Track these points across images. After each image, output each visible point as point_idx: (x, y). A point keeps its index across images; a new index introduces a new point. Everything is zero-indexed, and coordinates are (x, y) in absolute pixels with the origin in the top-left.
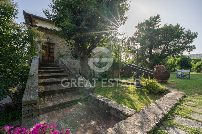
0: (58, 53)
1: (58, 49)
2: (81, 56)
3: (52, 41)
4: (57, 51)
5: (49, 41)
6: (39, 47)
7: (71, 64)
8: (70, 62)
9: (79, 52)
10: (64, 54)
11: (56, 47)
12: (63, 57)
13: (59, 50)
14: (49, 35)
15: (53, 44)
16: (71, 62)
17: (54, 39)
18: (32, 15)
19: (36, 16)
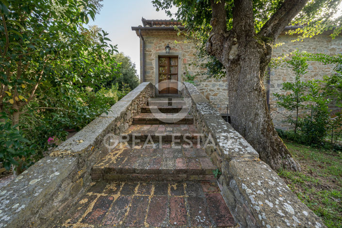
0: (184, 73)
1: (184, 66)
2: (231, 57)
3: (174, 53)
4: (182, 70)
5: (169, 53)
6: (154, 67)
7: (209, 94)
8: (206, 91)
9: (226, 46)
10: (195, 74)
11: (180, 63)
12: (193, 80)
13: (186, 67)
14: (169, 41)
15: (176, 57)
16: (210, 91)
17: (176, 48)
18: (153, 21)
19: (157, 21)
